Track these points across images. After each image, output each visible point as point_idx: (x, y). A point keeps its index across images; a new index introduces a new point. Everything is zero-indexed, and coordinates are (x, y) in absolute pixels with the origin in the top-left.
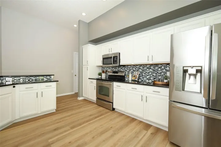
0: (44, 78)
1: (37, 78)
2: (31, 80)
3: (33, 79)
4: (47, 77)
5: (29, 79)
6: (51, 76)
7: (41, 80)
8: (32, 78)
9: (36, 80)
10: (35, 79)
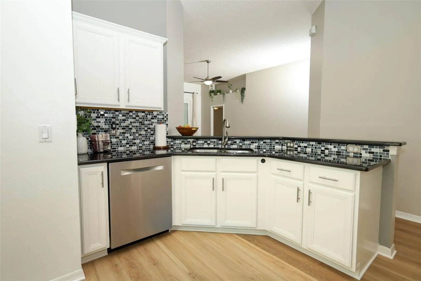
0: (363, 152)
1: (343, 148)
2: (327, 152)
3: (334, 149)
4: (374, 150)
5: (323, 148)
6: (386, 148)
7: (352, 155)
8: (329, 146)
9: (338, 153)
10: (336, 150)
